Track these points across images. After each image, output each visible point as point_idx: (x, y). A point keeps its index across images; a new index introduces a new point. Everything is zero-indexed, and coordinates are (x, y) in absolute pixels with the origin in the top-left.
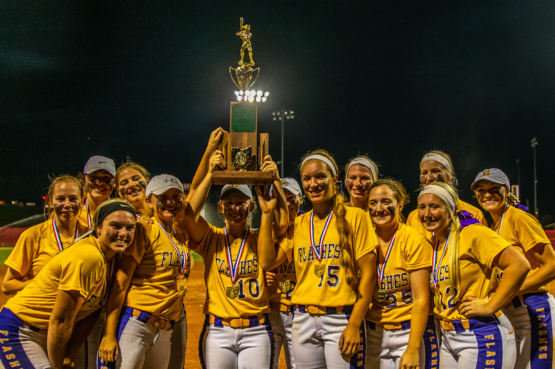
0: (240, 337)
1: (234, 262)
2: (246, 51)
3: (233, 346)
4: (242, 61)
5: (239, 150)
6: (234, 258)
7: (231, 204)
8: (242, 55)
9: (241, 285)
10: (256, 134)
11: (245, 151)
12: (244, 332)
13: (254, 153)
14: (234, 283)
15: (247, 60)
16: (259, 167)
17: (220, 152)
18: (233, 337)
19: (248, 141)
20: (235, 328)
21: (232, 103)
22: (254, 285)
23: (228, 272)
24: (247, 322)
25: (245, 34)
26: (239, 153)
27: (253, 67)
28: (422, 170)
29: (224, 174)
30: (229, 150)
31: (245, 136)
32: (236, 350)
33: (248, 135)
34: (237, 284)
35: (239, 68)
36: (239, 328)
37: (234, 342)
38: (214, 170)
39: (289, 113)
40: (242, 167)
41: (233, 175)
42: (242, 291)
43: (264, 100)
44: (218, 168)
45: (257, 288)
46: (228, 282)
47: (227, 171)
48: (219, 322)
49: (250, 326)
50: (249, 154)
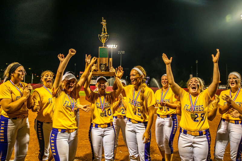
0: (104, 131)
1: (102, 104)
2: (104, 29)
3: (102, 134)
4: (103, 33)
5: (102, 64)
6: (102, 102)
7: (101, 83)
8: (103, 30)
9: (105, 112)
10: (108, 58)
11: (104, 65)
12: (106, 129)
13: (107, 65)
14: (103, 111)
15: (104, 32)
16: (109, 70)
17: (95, 65)
18: (102, 131)
19: (105, 61)
20: (102, 128)
21: (99, 47)
22: (110, 111)
23: (101, 107)
24: (107, 126)
25: (104, 23)
26: (102, 65)
27: (107, 35)
28: (229, 78)
29: (97, 73)
30: (98, 64)
31: (104, 59)
32: (103, 136)
33: (105, 59)
34: (104, 112)
35: (102, 35)
36: (104, 128)
37: (102, 133)
38: (93, 71)
39: (123, 52)
40: (103, 70)
41: (100, 73)
42: (105, 114)
43: (116, 48)
44: (95, 70)
45: (111, 112)
46: (100, 111)
47: (98, 72)
48: (97, 126)
49: (107, 127)
50: (106, 66)
